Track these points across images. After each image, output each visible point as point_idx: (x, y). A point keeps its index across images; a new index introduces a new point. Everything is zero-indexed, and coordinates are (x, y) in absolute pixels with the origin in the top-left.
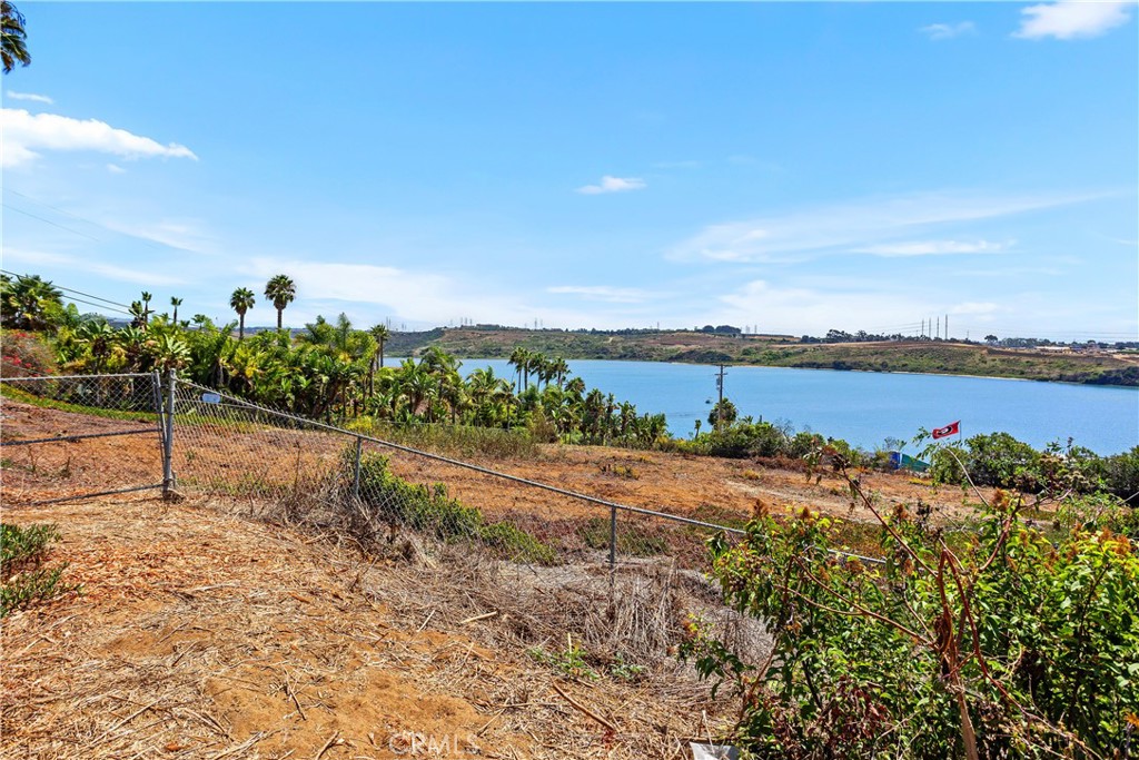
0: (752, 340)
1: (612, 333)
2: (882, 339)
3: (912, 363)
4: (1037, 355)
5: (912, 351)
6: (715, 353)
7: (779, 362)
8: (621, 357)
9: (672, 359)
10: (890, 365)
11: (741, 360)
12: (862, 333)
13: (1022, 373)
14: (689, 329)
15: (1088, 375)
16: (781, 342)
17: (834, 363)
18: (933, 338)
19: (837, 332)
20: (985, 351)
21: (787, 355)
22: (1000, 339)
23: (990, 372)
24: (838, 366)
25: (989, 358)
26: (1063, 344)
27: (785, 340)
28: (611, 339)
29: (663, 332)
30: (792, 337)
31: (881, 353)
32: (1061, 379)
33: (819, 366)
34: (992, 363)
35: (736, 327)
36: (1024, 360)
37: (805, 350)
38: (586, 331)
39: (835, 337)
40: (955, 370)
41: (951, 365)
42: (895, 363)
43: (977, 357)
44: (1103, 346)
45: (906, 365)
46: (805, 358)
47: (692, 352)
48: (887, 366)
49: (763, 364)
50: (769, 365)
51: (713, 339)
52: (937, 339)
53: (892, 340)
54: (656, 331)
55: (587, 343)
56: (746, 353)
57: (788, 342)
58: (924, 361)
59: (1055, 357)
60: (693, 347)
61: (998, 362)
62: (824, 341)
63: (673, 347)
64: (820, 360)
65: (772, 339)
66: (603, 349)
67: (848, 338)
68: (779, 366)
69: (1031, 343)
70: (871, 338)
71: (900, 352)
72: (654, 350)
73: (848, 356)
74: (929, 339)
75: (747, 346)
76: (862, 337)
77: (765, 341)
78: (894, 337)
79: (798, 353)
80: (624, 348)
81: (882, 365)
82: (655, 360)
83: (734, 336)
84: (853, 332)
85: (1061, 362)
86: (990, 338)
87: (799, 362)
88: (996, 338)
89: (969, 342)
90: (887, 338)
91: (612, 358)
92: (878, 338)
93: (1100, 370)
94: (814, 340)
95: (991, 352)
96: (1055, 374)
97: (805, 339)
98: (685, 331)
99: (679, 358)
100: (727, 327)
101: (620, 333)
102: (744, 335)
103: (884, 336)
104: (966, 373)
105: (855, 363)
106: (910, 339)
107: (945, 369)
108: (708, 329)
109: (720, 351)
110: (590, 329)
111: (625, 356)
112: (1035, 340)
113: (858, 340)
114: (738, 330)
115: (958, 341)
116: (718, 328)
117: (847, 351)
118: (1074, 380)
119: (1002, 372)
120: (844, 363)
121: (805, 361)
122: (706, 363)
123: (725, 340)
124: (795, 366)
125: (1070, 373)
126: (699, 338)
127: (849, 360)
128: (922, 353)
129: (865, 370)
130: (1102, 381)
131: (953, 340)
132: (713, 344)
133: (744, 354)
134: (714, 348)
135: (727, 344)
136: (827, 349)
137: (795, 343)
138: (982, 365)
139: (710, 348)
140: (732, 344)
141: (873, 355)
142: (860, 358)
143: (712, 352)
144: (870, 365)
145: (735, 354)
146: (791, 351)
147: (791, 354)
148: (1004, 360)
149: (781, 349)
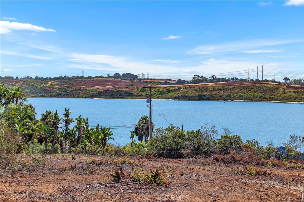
0: (146, 82)
1: (50, 79)
2: (225, 80)
3: (245, 96)
5: (244, 88)
6: (123, 91)
7: (164, 96)
8: (57, 96)
9: (93, 96)
11: (140, 96)
12: (213, 77)
14: (103, 76)
16: (164, 84)
17: (199, 96)
18: (255, 80)
19: (199, 76)
20: (285, 87)
21: (169, 91)
22: (290, 80)
23: (289, 99)
24: (201, 98)
25: (287, 91)
27: (167, 82)
28: (50, 83)
29: (87, 78)
30: (171, 80)
31: (226, 89)
33: (190, 98)
34: (289, 94)
35: (135, 74)
37: (180, 88)
38: (31, 78)
39: (198, 79)
40: (270, 98)
41: (267, 96)
42: (235, 95)
43: (281, 90)
45: (241, 96)
46: (181, 93)
47: (107, 91)
48: (230, 97)
50: (158, 98)
51: (120, 82)
52: (257, 80)
53: (231, 81)
54: (82, 77)
55: (32, 86)
57: (169, 83)
58: (252, 94)
60: (107, 87)
61: (292, 93)
62: (191, 82)
63: (94, 88)
64: (190, 94)
65: (159, 82)
66: (44, 90)
67: (205, 80)
68: (164, 98)
70: (219, 80)
71: (237, 88)
72: (80, 90)
73: (207, 91)
74: (252, 80)
75: (143, 86)
76: (214, 79)
77: (154, 83)
78: (232, 79)
79: (175, 90)
80: (59, 89)
81: (228, 96)
82: (82, 97)
83: (134, 80)
84: (209, 77)
86: (286, 79)
87: (177, 96)
88: (288, 79)
89: (275, 82)
90: (229, 80)
91: (51, 96)
92: (223, 80)
94: (184, 82)
95: (288, 87)
97: (179, 81)
98: (101, 77)
99: (99, 95)
100: (129, 74)
101: (55, 79)
102: (140, 79)
103: (227, 78)
104: (276, 100)
105: (211, 96)
106: (241, 80)
107: (264, 98)
108: (117, 76)
109: (125, 89)
110: (34, 77)
111: (60, 94)
113: (211, 81)
114: (136, 76)
115: (268, 81)
116: (124, 74)
117: (206, 88)
119: (295, 99)
120: (205, 96)
121: (181, 95)
122: (117, 98)
123: (128, 82)
124: (175, 98)
126: (111, 81)
127: (207, 94)
128: (250, 88)
129: (218, 100)
131: (266, 81)
132: (121, 85)
133: (141, 92)
134: (122, 88)
135: (129, 85)
136: (193, 87)
137: (173, 84)
138: (284, 95)
139: (119, 88)
140: (133, 85)
141: (221, 90)
142: (214, 93)
143: (120, 91)
144: (220, 96)
145: (135, 92)
146: (171, 89)
147: (171, 91)
148: (295, 92)
149: (165, 87)
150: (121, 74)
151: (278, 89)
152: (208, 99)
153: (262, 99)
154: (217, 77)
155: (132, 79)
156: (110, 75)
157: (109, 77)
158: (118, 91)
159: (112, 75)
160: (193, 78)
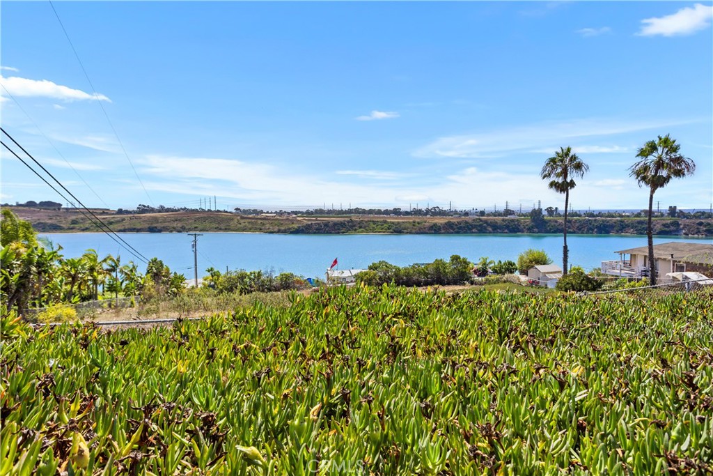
2: (176, 211)
3: (200, 227)
4: (265, 219)
5: (198, 218)
6: (46, 223)
7: (106, 229)
10: (187, 227)
11: (72, 229)
12: (162, 207)
13: (261, 229)
15: (290, 229)
16: (101, 214)
17: (149, 228)
18: (207, 210)
19: (144, 206)
20: (239, 218)
21: (111, 223)
22: (242, 210)
23: (244, 230)
24: (152, 230)
25: (242, 221)
26: (271, 213)
27: (105, 212)
30: (108, 210)
31: (179, 220)
32: (279, 232)
33: (138, 231)
34: (244, 224)
35: (57, 202)
36: (260, 222)
37: (123, 220)
39: (143, 210)
40: (226, 229)
41: (223, 226)
42: (189, 226)
43: (236, 221)
44: (289, 213)
45: (196, 227)
46: (126, 225)
48: (184, 228)
49: (92, 231)
50: (97, 231)
51: (39, 212)
52: (209, 210)
53: (182, 211)
56: (74, 222)
57: (107, 214)
58: (207, 224)
59: (273, 220)
61: (246, 223)
62: (135, 212)
64: (139, 227)
65: (95, 212)
67: (152, 210)
68: (106, 231)
69: (255, 211)
70: (168, 210)
71: (191, 219)
73: (158, 222)
74: (205, 210)
75: (74, 217)
76: (162, 209)
78: (182, 209)
79: (118, 222)
81: (182, 228)
83: (58, 209)
84: (156, 206)
85: (276, 222)
86: (237, 209)
87: (122, 228)
88: (240, 209)
89: (227, 212)
90: (179, 210)
92: (173, 210)
93: (296, 226)
94: (127, 212)
95: (242, 218)
96: (276, 230)
97: (120, 212)
100: (49, 202)
102: (66, 209)
103: (176, 208)
104: (232, 230)
105: (164, 227)
106: (193, 210)
107: (220, 229)
108: (31, 204)
109: (50, 222)
112: (256, 210)
113: (160, 211)
114: (61, 205)
115: (220, 212)
116: (42, 202)
117: (156, 219)
118: (284, 232)
119: (251, 229)
120: (156, 227)
121: (126, 227)
123: (51, 212)
125: (283, 228)
126: (24, 211)
127: (159, 225)
128: (205, 219)
129: (171, 231)
130: (297, 232)
131: (218, 211)
132: (41, 216)
133: (72, 224)
134: (44, 220)
135: (53, 216)
136: (140, 218)
137: (113, 214)
138: (239, 226)
139: (39, 220)
140: (58, 216)
141: (174, 221)
142: (167, 224)
143: (42, 223)
144: (174, 228)
145: (64, 224)
146: (113, 220)
147: (113, 222)
148: (249, 223)
149: (104, 219)
150: (38, 202)
151: (232, 219)
152: (160, 231)
153: (218, 229)
154: (166, 207)
155: (56, 208)
156: (20, 203)
157: (18, 205)
158: (39, 224)
159: (23, 203)
160: (138, 208)
